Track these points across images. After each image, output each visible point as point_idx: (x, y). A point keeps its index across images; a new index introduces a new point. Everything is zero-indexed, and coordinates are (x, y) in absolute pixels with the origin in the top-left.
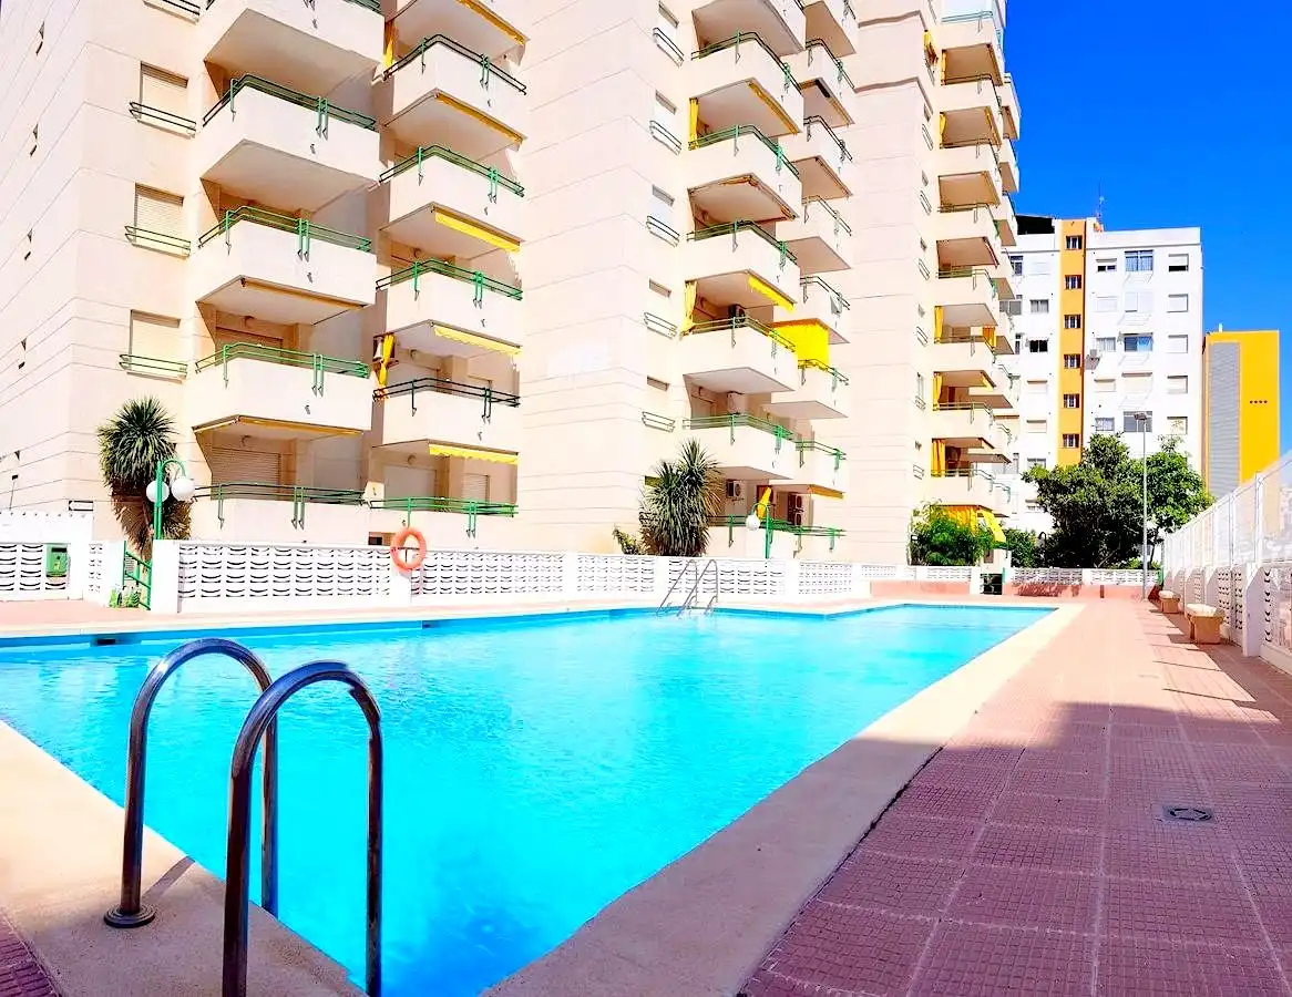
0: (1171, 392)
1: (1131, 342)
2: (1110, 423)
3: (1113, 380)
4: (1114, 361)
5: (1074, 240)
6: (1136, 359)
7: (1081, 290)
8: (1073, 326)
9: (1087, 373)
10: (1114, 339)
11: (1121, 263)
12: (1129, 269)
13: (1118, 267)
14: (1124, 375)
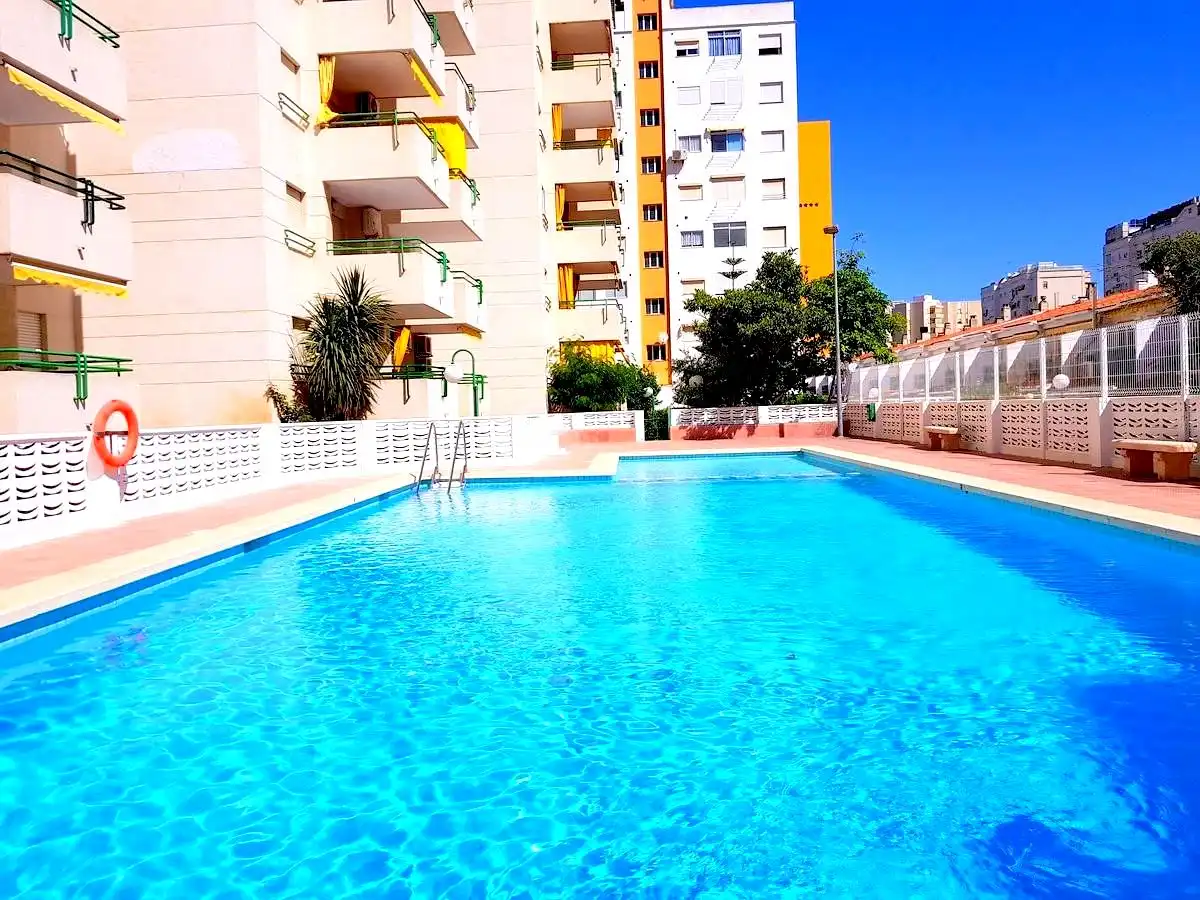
0: (766, 198)
1: (720, 140)
2: (699, 237)
3: (700, 187)
4: (700, 164)
5: (647, 19)
6: (727, 161)
7: (658, 80)
8: (650, 123)
9: (670, 178)
10: (699, 137)
11: (704, 46)
12: (714, 52)
13: (701, 51)
14: (713, 180)
